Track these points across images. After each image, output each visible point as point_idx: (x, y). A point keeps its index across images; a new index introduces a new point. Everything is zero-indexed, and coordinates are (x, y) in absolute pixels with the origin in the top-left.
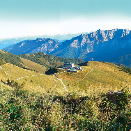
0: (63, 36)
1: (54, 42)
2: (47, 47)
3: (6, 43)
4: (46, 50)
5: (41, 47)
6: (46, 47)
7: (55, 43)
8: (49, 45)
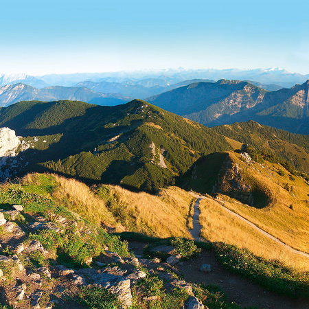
0: (266, 73)
1: (256, 91)
2: (242, 99)
3: (150, 84)
4: (240, 106)
5: (229, 100)
6: (239, 99)
7: (259, 92)
8: (245, 97)
